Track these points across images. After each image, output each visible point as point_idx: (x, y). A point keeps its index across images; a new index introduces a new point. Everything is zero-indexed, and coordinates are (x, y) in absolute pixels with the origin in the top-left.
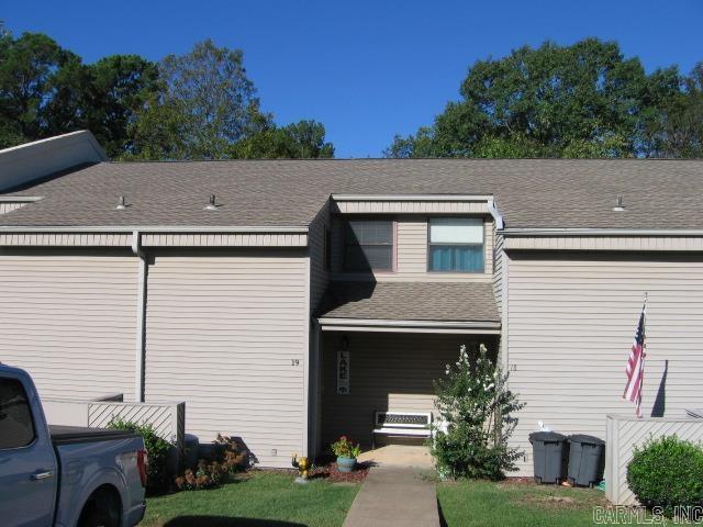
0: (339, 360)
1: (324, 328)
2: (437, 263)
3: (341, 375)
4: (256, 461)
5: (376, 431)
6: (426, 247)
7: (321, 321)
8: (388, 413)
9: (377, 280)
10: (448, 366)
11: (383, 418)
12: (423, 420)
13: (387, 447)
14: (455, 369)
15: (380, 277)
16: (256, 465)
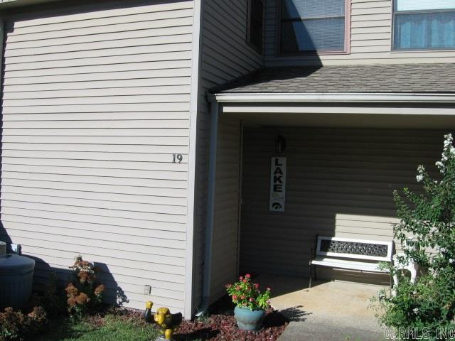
0: (274, 168)
1: (226, 109)
2: (405, 43)
3: (275, 187)
4: (125, 299)
5: (314, 262)
6: (390, 16)
7: (221, 97)
8: (333, 239)
9: (324, 63)
10: (421, 168)
11: (327, 245)
12: (381, 250)
13: (331, 284)
15: (327, 60)
16: (125, 305)
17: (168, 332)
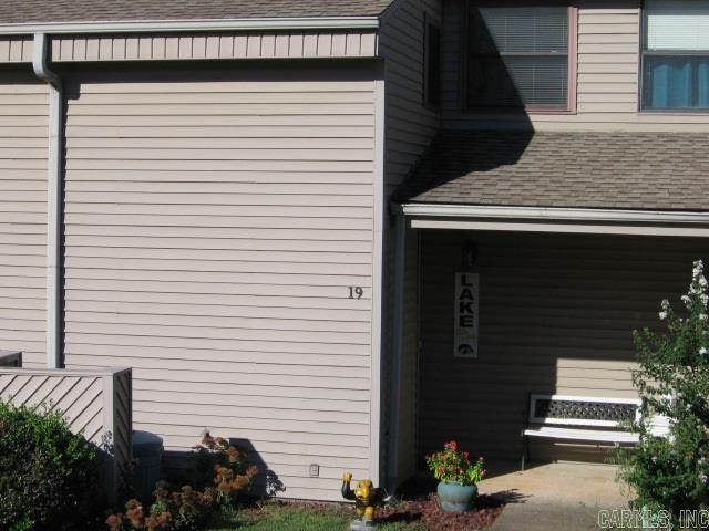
0: (459, 289)
1: (415, 224)
2: (660, 92)
3: (462, 319)
4: (279, 486)
5: (528, 432)
6: (636, 58)
7: (409, 209)
8: (554, 398)
9: (537, 127)
10: (665, 303)
11: (545, 408)
12: (624, 412)
13: (553, 466)
14: (679, 310)
15: (541, 121)
16: (279, 494)
17: (369, 510)
